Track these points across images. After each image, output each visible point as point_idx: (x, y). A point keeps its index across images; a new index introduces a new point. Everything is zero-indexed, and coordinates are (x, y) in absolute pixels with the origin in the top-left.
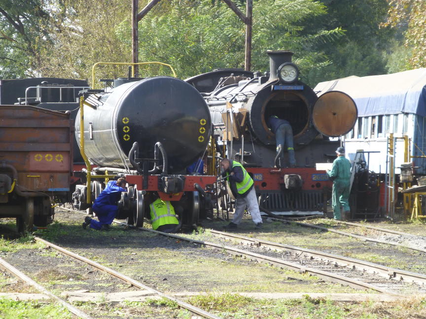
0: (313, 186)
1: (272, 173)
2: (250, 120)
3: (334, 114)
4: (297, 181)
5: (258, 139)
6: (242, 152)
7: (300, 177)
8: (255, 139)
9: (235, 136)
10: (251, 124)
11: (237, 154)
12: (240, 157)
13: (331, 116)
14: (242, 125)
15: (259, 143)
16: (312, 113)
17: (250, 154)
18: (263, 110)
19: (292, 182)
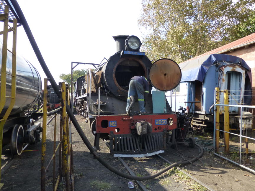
0: (156, 129)
1: (124, 120)
2: (105, 78)
3: (165, 75)
4: (148, 128)
5: (110, 93)
6: (99, 102)
7: (150, 124)
8: (108, 92)
9: (93, 90)
10: (105, 81)
11: (94, 103)
12: (97, 106)
13: (163, 76)
14: (99, 82)
15: (111, 95)
16: (149, 74)
17: (105, 103)
18: (114, 71)
19: (145, 130)
